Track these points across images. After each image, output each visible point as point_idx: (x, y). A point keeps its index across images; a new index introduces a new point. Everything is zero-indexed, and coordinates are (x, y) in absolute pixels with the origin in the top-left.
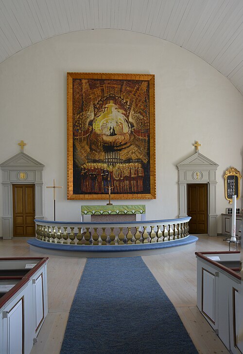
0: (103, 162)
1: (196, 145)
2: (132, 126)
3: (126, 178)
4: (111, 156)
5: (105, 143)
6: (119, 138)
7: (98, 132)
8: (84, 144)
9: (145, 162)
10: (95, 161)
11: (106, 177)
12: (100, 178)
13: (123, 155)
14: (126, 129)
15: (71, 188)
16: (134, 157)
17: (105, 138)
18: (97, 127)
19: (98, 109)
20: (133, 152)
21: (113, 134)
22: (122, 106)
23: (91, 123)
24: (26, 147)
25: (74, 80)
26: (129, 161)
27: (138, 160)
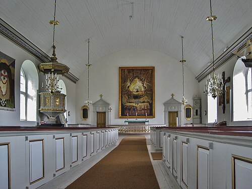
0: (133, 103)
1: (173, 95)
2: (145, 88)
3: (143, 109)
4: (137, 100)
5: (134, 95)
6: (140, 93)
7: (132, 91)
8: (126, 95)
9: (151, 103)
10: (130, 103)
11: (135, 109)
12: (132, 109)
13: (141, 100)
14: (143, 89)
15: (120, 114)
16: (146, 100)
17: (134, 93)
18: (131, 89)
19: (131, 81)
20: (145, 99)
21: (137, 91)
22: (141, 80)
23: (128, 87)
24: (102, 97)
25: (122, 70)
26: (144, 102)
27: (148, 102)
